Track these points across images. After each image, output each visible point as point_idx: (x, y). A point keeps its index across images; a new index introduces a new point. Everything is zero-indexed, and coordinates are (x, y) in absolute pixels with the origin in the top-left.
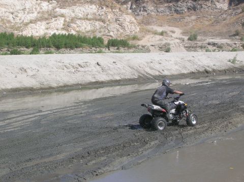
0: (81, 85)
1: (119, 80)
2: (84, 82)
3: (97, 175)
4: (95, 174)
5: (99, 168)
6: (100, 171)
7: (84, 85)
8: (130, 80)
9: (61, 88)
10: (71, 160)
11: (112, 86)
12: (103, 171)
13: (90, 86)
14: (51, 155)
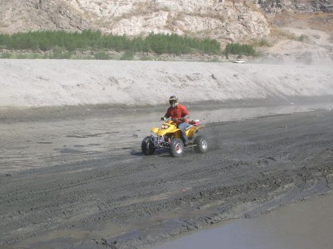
0: (189, 103)
1: (241, 100)
2: (192, 101)
3: (212, 223)
4: (210, 221)
5: (216, 215)
6: (216, 218)
7: (193, 104)
8: (255, 100)
9: (162, 108)
10: (178, 201)
11: (230, 107)
12: (219, 219)
13: (201, 106)
14: (152, 194)
